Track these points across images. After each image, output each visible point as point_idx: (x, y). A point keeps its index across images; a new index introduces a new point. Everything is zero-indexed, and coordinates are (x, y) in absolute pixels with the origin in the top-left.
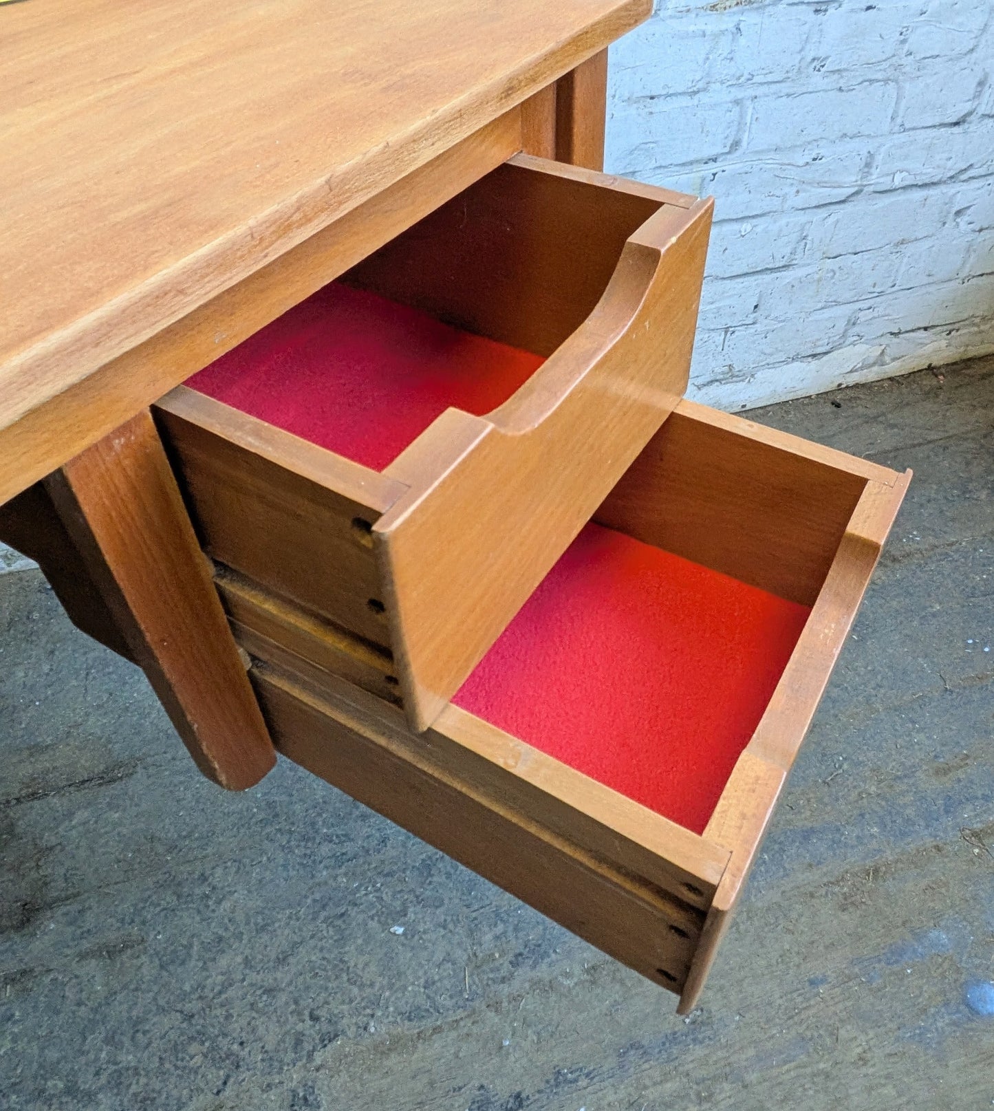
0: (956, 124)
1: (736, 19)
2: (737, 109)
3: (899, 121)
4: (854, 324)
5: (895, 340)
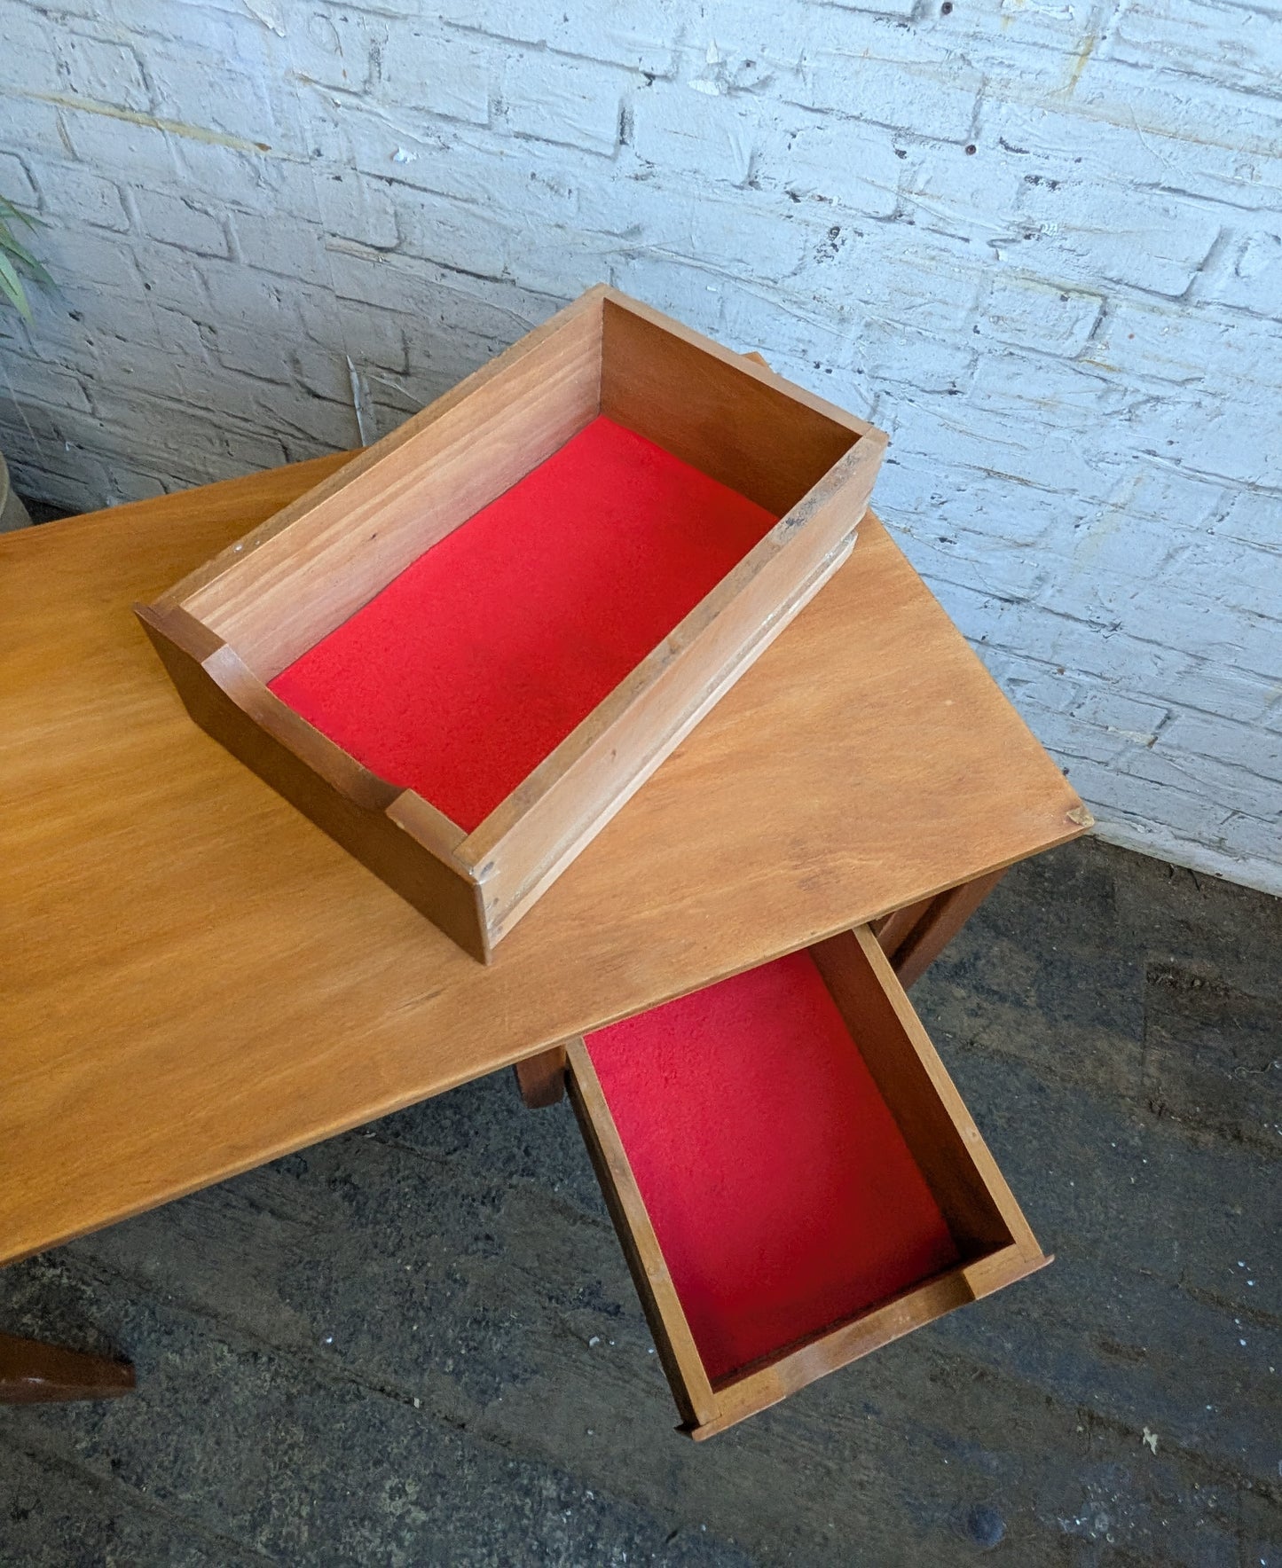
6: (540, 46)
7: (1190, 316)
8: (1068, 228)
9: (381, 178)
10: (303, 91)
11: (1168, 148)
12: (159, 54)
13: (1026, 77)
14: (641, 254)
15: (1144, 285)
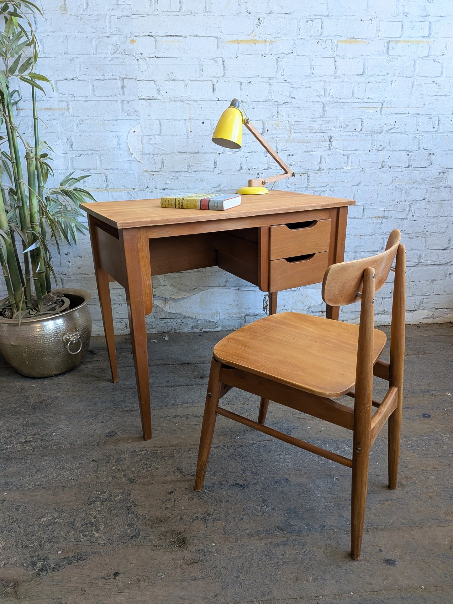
0: (444, 250)
1: (381, 220)
2: (382, 240)
3: (427, 247)
4: (422, 303)
5: (437, 311)
6: (198, 153)
7: (322, 173)
8: (297, 162)
9: (162, 189)
10: (146, 174)
11: (307, 144)
12: (111, 173)
13: (283, 138)
14: (221, 190)
15: (313, 169)
